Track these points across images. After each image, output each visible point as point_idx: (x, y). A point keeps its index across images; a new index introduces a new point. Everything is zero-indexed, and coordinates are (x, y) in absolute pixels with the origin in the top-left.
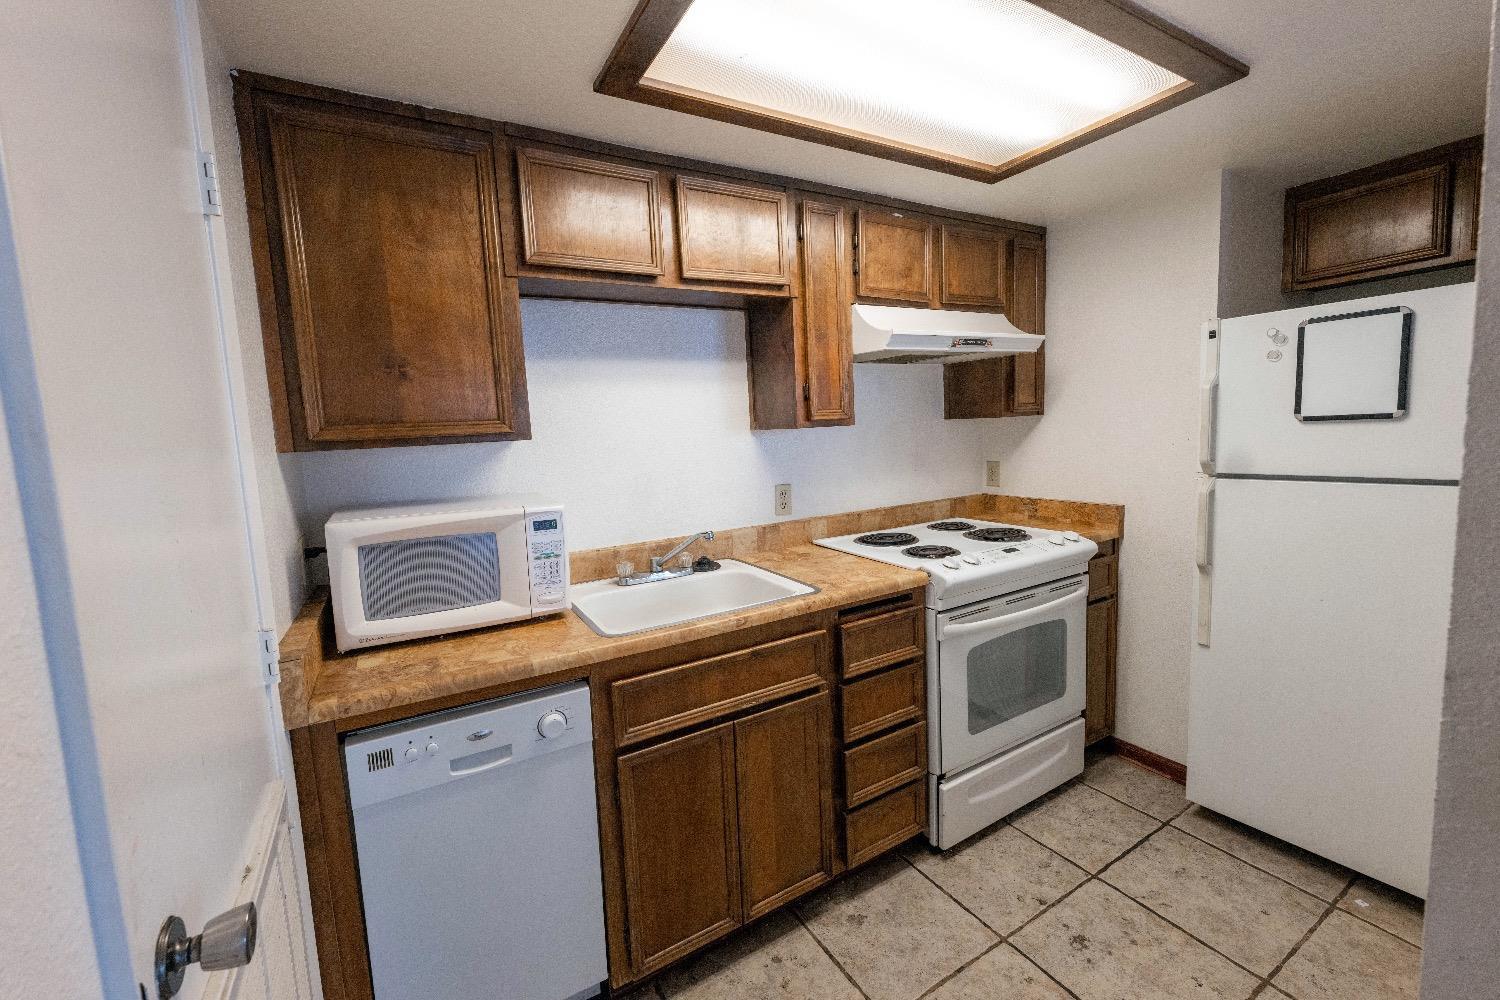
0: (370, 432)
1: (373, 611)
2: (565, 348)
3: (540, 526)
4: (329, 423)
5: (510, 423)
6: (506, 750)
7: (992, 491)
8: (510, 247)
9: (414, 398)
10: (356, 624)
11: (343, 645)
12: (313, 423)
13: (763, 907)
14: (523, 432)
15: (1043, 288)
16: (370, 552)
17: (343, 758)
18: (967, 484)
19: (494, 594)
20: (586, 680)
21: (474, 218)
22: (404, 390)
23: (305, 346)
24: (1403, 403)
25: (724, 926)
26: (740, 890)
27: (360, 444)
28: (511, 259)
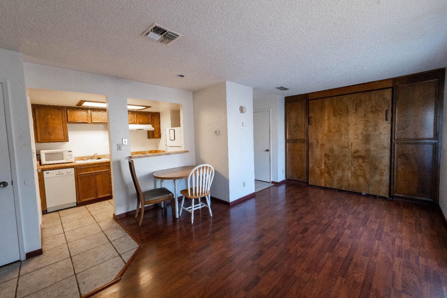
0: (46, 141)
1: (46, 160)
2: (73, 130)
3: (69, 152)
4: (41, 140)
5: (66, 139)
6: (63, 174)
7: (157, 149)
8: (66, 119)
9: (52, 137)
10: (44, 161)
11: (42, 164)
12: (39, 140)
13: (100, 197)
14: (68, 141)
15: (160, 122)
16: (46, 154)
17: (43, 173)
18: (153, 148)
19: (63, 159)
20: (74, 167)
21: (61, 117)
22: (51, 136)
23: (38, 131)
24: (175, 139)
25: (94, 198)
26: (97, 194)
27: (45, 142)
28: (66, 121)
